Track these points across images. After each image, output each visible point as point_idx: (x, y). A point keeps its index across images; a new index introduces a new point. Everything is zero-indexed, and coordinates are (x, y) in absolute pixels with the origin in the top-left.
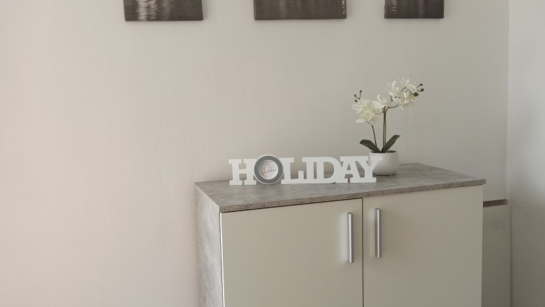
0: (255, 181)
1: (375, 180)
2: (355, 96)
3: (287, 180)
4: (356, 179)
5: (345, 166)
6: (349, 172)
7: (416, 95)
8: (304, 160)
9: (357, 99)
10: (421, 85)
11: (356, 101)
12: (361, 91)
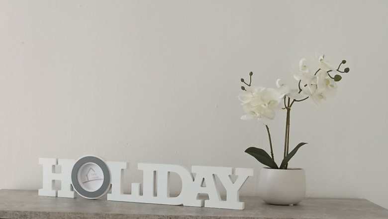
0: (73, 192)
1: (240, 206)
2: (242, 80)
3: (115, 195)
4: (214, 203)
5: (199, 180)
6: (203, 191)
7: (338, 78)
8: (141, 166)
9: (246, 87)
10: (344, 62)
11: (243, 88)
12: (251, 74)
